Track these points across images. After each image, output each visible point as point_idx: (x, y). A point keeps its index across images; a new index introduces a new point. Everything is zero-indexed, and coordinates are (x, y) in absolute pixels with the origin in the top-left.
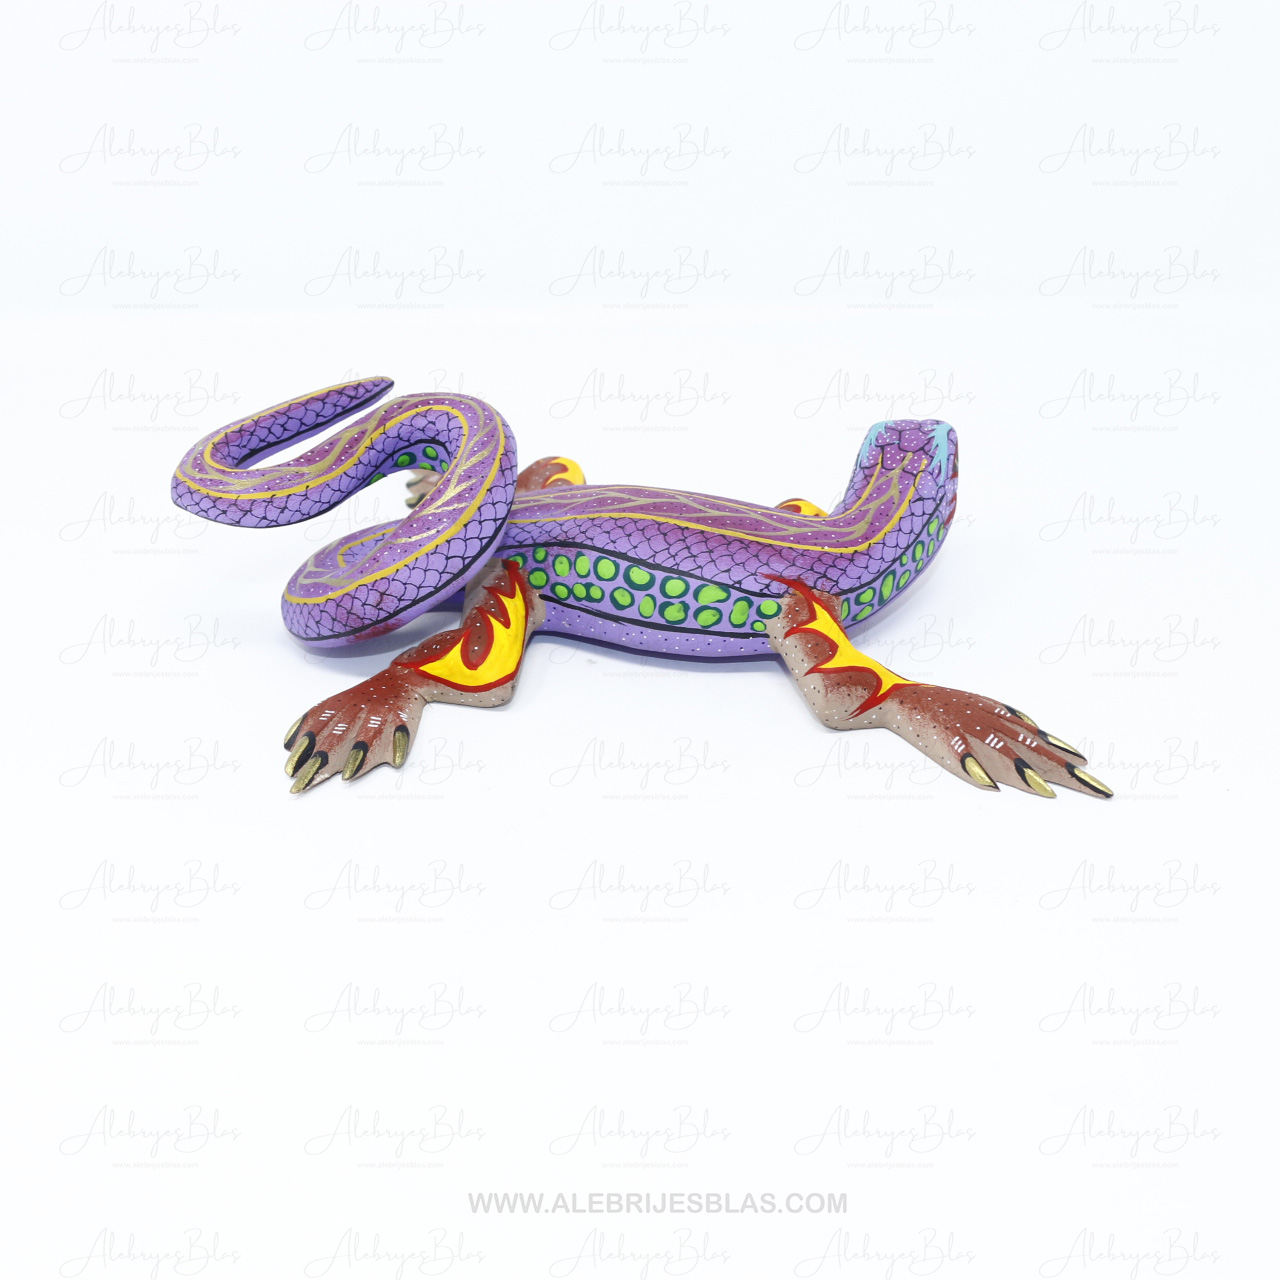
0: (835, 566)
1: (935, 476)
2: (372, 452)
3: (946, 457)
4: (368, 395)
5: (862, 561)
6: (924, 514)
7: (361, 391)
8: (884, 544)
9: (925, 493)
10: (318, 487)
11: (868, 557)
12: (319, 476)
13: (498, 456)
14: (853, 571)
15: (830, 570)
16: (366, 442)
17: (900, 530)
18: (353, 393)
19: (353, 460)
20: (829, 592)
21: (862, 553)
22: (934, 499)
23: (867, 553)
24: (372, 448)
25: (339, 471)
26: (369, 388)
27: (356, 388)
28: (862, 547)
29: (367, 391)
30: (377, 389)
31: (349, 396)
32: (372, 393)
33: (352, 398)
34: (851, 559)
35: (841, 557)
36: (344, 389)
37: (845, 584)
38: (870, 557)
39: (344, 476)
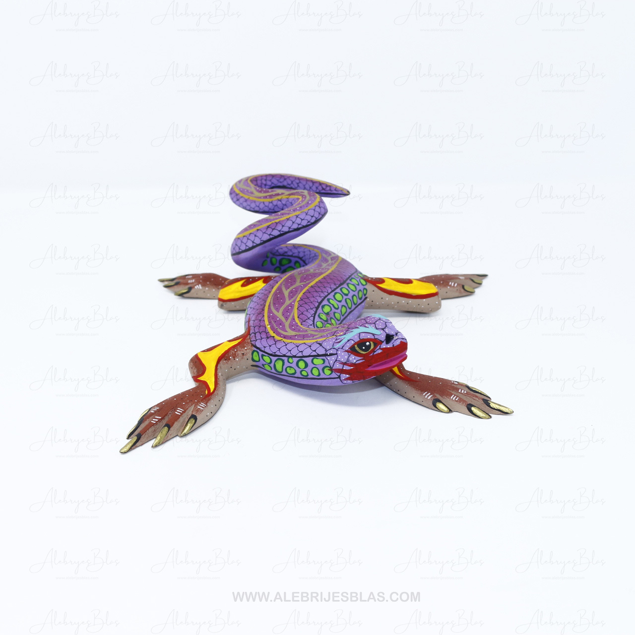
0: (260, 334)
1: (336, 342)
2: (279, 202)
3: (349, 339)
4: (329, 192)
5: (271, 342)
6: (315, 351)
7: (328, 188)
8: (286, 345)
9: (324, 344)
10: (252, 200)
11: (274, 343)
12: (256, 197)
13: (273, 222)
14: (264, 342)
15: (258, 333)
16: (279, 197)
17: (298, 347)
18: (324, 187)
19: (270, 200)
20: (251, 341)
21: (274, 340)
22: (326, 350)
23: (276, 342)
24: (280, 200)
25: (262, 200)
26: (332, 189)
27: (327, 186)
28: (277, 338)
29: (330, 190)
30: (335, 192)
31: (322, 187)
32: (332, 192)
33: (323, 189)
34: (268, 337)
35: (267, 333)
36: (323, 184)
37: (258, 344)
38: (275, 344)
39: (262, 203)
